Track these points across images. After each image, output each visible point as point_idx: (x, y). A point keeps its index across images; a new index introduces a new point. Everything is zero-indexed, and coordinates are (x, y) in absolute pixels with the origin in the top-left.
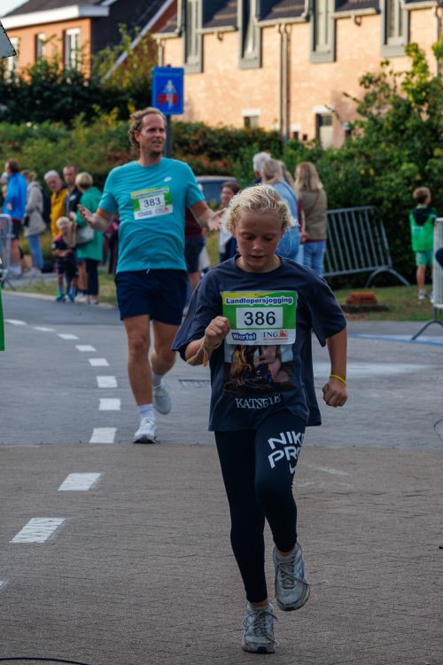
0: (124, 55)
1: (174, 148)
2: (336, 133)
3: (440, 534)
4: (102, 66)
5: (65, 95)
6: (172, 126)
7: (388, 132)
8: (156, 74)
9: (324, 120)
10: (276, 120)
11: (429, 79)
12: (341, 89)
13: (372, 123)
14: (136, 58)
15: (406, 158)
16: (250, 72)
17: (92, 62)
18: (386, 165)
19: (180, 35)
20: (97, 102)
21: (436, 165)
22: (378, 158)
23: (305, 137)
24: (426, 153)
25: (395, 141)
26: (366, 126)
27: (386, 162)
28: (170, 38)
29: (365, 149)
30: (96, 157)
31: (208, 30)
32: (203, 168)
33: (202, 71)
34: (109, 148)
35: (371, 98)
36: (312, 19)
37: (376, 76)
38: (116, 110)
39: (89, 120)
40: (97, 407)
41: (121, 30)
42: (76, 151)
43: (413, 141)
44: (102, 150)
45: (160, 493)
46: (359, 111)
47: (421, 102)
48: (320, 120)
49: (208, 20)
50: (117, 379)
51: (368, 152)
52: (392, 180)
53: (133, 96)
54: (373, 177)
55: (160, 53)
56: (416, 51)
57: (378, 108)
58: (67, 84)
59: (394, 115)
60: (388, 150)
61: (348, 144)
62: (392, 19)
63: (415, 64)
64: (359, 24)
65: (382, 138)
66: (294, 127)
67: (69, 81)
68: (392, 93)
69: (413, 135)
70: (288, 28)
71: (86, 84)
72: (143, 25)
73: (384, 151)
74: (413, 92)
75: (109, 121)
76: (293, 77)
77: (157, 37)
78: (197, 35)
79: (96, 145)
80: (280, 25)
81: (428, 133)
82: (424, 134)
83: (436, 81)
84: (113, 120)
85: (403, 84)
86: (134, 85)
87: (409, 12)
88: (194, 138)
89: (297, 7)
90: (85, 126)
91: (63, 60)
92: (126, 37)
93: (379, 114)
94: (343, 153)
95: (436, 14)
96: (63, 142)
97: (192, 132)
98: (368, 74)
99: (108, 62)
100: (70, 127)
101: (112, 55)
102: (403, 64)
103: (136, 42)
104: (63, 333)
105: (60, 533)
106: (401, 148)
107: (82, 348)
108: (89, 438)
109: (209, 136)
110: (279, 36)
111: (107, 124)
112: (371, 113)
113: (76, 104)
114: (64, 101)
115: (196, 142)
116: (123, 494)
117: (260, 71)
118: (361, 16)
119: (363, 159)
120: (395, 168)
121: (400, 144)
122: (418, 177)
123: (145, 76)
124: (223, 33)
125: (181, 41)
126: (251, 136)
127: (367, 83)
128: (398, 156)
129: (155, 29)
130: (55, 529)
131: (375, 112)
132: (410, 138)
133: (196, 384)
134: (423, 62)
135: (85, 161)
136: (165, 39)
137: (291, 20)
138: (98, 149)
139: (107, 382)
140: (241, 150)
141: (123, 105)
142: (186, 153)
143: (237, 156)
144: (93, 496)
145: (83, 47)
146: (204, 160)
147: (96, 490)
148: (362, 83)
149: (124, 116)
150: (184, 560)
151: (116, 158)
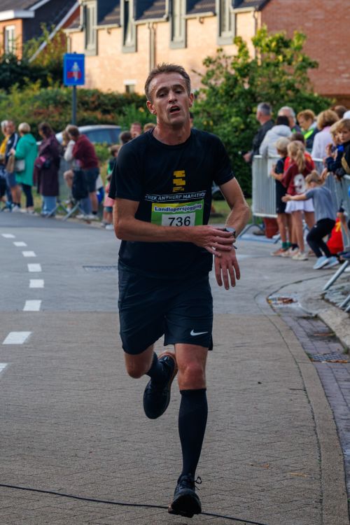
0: (45, 44)
1: (78, 107)
3: (258, 373)
4: (30, 51)
5: (5, 70)
6: (78, 91)
7: (222, 96)
8: (66, 58)
11: (250, 61)
12: (191, 67)
13: (211, 90)
14: (52, 45)
15: (235, 114)
16: (129, 56)
17: (23, 48)
18: (220, 118)
19: (82, 30)
20: (27, 75)
21: (255, 119)
22: (216, 113)
24: (247, 110)
25: (227, 102)
26: (207, 92)
27: (221, 116)
28: (75, 32)
29: (207, 108)
30: (26, 113)
31: (101, 27)
32: (97, 119)
33: (97, 54)
34: (35, 106)
35: (210, 73)
36: (170, 19)
37: (214, 59)
38: (39, 81)
39: (21, 88)
40: (28, 285)
41: (42, 27)
42: (13, 109)
43: (239, 102)
44: (31, 108)
45: (72, 345)
46: (203, 82)
47: (244, 76)
49: (101, 19)
50: (42, 266)
51: (209, 110)
52: (225, 129)
53: (51, 72)
54: (212, 126)
55: (68, 42)
56: (241, 41)
57: (216, 80)
58: (7, 64)
59: (226, 85)
60: (222, 108)
61: (196, 104)
62: (224, 20)
63: (240, 50)
64: (202, 23)
65: (218, 101)
67: (7, 61)
68: (224, 70)
69: (239, 98)
70: (155, 26)
71: (19, 63)
72: (57, 23)
73: (219, 110)
74: (239, 70)
75: (35, 90)
77: (67, 31)
78: (93, 30)
79: (26, 105)
80: (149, 23)
81: (249, 97)
82: (246, 97)
83: (255, 62)
84: (37, 88)
85: (232, 64)
86: (51, 64)
87: (236, 15)
88: (92, 99)
89: (160, 12)
90: (19, 92)
91: (4, 47)
92: (46, 32)
93: (216, 84)
95: (254, 16)
96: (4, 103)
97: (90, 96)
98: (209, 57)
99: (34, 49)
100: (9, 93)
101: (37, 44)
102: (232, 50)
104: (6, 233)
105: (6, 373)
106: (231, 107)
107: (18, 244)
108: (23, 307)
109: (102, 98)
110: (148, 31)
111: (33, 90)
112: (210, 83)
113: (13, 76)
114: (4, 75)
115: (93, 102)
116: (47, 346)
117: (136, 55)
118: (203, 18)
119: (205, 114)
120: (227, 120)
121: (230, 104)
122: (242, 127)
123: (59, 58)
124: (111, 29)
125: (83, 35)
126: (130, 98)
127: (208, 63)
128: (229, 113)
129: (65, 26)
131: (213, 82)
132: (237, 100)
133: (95, 269)
134: (245, 49)
135: (19, 115)
136: (71, 33)
137: (157, 20)
138: (28, 107)
139: (34, 268)
140: (124, 108)
141: (44, 78)
142: (86, 110)
143: (121, 112)
144: (26, 347)
145: (17, 39)
146: (98, 115)
147: (28, 344)
148: (204, 63)
149: (45, 84)
150: (88, 392)
151: (40, 114)
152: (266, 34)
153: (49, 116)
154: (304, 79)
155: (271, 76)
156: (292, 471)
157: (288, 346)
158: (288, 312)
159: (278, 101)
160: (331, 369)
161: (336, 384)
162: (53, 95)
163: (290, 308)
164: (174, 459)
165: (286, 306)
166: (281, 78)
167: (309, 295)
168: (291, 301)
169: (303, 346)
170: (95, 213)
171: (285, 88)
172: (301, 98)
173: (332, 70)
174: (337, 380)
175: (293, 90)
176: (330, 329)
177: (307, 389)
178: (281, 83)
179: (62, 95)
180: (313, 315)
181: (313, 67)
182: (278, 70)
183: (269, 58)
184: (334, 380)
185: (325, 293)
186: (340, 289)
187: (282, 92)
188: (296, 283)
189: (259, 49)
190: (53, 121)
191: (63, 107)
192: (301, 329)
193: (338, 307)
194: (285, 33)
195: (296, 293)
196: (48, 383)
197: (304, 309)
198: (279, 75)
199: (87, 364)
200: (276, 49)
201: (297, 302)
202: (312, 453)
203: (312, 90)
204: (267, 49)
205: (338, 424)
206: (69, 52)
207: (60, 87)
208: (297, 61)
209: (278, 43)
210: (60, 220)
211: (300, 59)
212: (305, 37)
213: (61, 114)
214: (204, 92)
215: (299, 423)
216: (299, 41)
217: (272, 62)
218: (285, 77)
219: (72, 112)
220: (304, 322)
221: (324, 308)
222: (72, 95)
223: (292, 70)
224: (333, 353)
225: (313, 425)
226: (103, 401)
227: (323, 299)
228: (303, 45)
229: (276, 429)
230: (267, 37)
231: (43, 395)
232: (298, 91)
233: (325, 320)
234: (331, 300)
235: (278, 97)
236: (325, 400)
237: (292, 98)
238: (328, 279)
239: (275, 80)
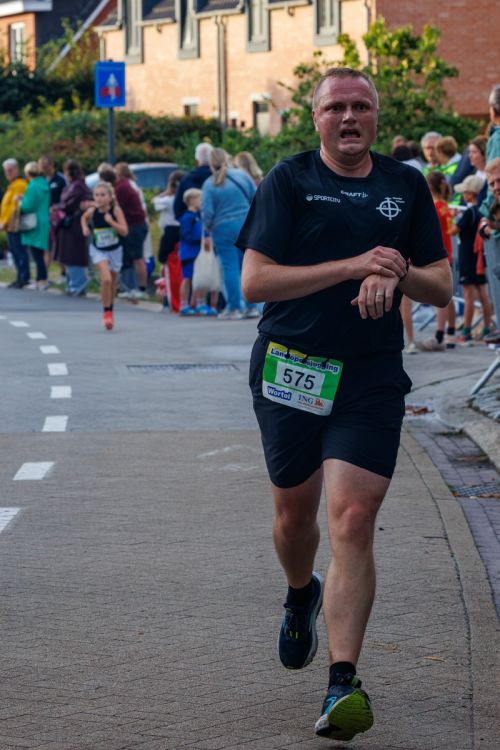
0: (67, 48)
1: (117, 137)
2: (272, 120)
4: (47, 59)
5: (11, 87)
6: (116, 115)
8: (99, 68)
9: (261, 107)
10: (214, 109)
11: (361, 67)
12: (277, 78)
13: (306, 111)
14: (79, 50)
16: (188, 63)
17: (37, 54)
19: (121, 28)
20: (42, 93)
23: (243, 124)
26: (301, 114)
28: (112, 31)
29: (301, 136)
30: (43, 147)
31: (148, 22)
32: (145, 155)
33: (143, 61)
34: (55, 138)
35: (305, 87)
36: (247, 10)
37: (309, 67)
38: (60, 101)
39: (36, 110)
40: (49, 395)
41: (64, 24)
42: (23, 142)
44: (49, 140)
45: (112, 480)
46: (294, 99)
48: (257, 107)
49: (147, 13)
50: (68, 366)
51: (303, 140)
53: (77, 88)
55: (102, 46)
56: (348, 41)
58: (14, 77)
61: (285, 132)
62: (324, 9)
63: (347, 53)
64: (292, 15)
66: (232, 114)
67: (14, 73)
70: (225, 20)
71: (31, 76)
72: (85, 18)
75: (55, 112)
76: (230, 66)
77: (99, 30)
78: (137, 28)
79: (42, 135)
80: (217, 16)
83: (368, 70)
84: (58, 112)
86: (77, 77)
87: (340, 3)
88: (136, 126)
89: (232, 1)
90: (32, 118)
91: (9, 53)
92: (68, 30)
94: (280, 140)
95: (366, 4)
96: (10, 134)
97: (134, 121)
98: (302, 64)
99: (52, 55)
100: (17, 119)
101: (56, 49)
102: (335, 54)
103: (79, 35)
104: (15, 320)
105: (16, 523)
107: (34, 336)
108: (42, 428)
109: (151, 124)
110: (215, 28)
111: (52, 114)
112: (305, 101)
113: (22, 95)
114: (10, 93)
115: (138, 130)
116: (76, 482)
117: (198, 62)
118: (294, 7)
119: (299, 145)
123: (88, 67)
124: (162, 25)
125: (122, 34)
126: (191, 124)
127: (301, 73)
129: (97, 22)
130: (10, 518)
133: (144, 370)
134: (354, 52)
135: (33, 151)
136: (105, 32)
137: (227, 12)
138: (45, 139)
139: (58, 369)
140: (181, 139)
141: (67, 96)
142: (129, 141)
143: (177, 145)
144: (47, 485)
145: (28, 42)
146: (146, 148)
147: (49, 479)
148: (296, 73)
149: (69, 106)
150: (136, 547)
151: (62, 148)
152: (384, 29)
153: (76, 151)
154: (438, 92)
155: (391, 89)
156: (429, 654)
157: (421, 476)
158: (420, 427)
159: (402, 125)
160: (483, 507)
161: (490, 529)
162: (80, 121)
163: (424, 422)
164: (261, 640)
165: (417, 417)
166: (406, 92)
167: (452, 402)
168: (425, 411)
169: (443, 474)
170: (142, 289)
171: (411, 107)
172: (435, 120)
173: (478, 80)
174: (492, 524)
175: (424, 109)
176: (481, 450)
177: (449, 537)
178: (405, 99)
179: (93, 121)
180: (457, 431)
181: (452, 76)
182: (401, 81)
183: (388, 63)
184: (487, 524)
185: (473, 399)
186: (494, 392)
187: (407, 112)
188: (433, 384)
189: (374, 52)
190: (81, 159)
191: (96, 138)
192: (440, 451)
193: (491, 418)
194: (411, 27)
195: (432, 398)
196: (78, 535)
197: (443, 421)
198: (403, 87)
199: (134, 506)
200: (398, 51)
201: (433, 411)
202: (458, 629)
203: (450, 108)
204: (386, 51)
205: (494, 585)
206: (102, 59)
207: (90, 109)
208: (428, 68)
209: (401, 41)
210: (93, 300)
211: (433, 64)
212: (439, 34)
213: (92, 148)
214: (297, 113)
215: (438, 586)
216: (430, 39)
217: (393, 70)
218: (411, 91)
219: (107, 145)
220: (444, 441)
221: (471, 420)
222: (108, 121)
223: (422, 81)
224: (485, 484)
225: (459, 587)
226: (158, 560)
227: (470, 406)
228: (436, 45)
229: (405, 594)
230: (385, 33)
231: (72, 551)
232: (430, 110)
233: (474, 438)
234: (482, 409)
235: (402, 118)
236: (474, 551)
237: (423, 120)
238: (477, 379)
239: (398, 95)
